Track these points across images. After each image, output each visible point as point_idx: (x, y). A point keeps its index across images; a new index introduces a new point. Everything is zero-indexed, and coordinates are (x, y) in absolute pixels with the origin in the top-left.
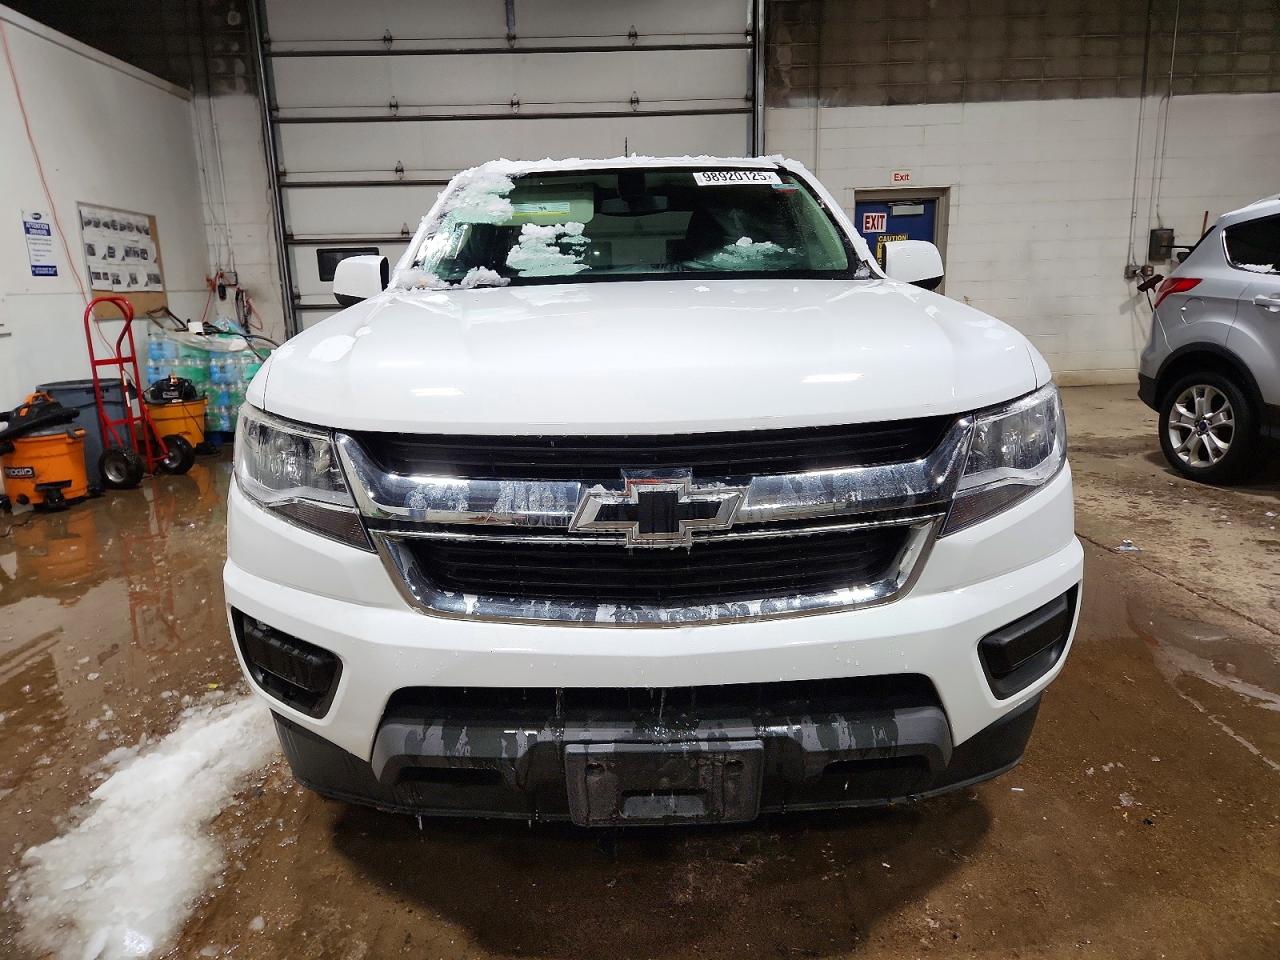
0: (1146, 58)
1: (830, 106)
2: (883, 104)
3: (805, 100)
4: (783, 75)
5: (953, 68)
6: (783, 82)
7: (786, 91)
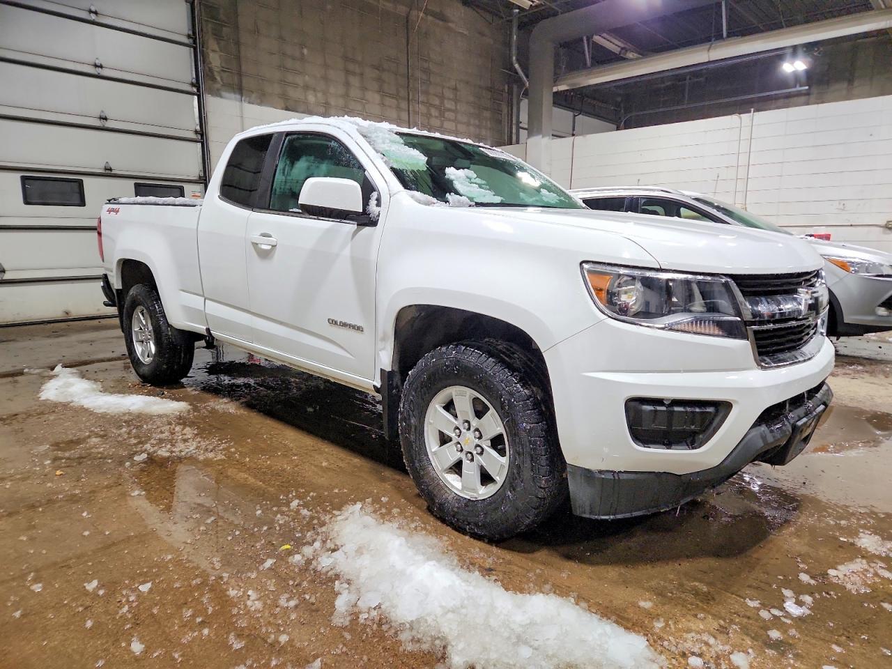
0: (409, 111)
1: (249, 103)
2: (282, 109)
3: (232, 95)
4: (215, 73)
5: (320, 95)
6: (216, 79)
7: (218, 86)
